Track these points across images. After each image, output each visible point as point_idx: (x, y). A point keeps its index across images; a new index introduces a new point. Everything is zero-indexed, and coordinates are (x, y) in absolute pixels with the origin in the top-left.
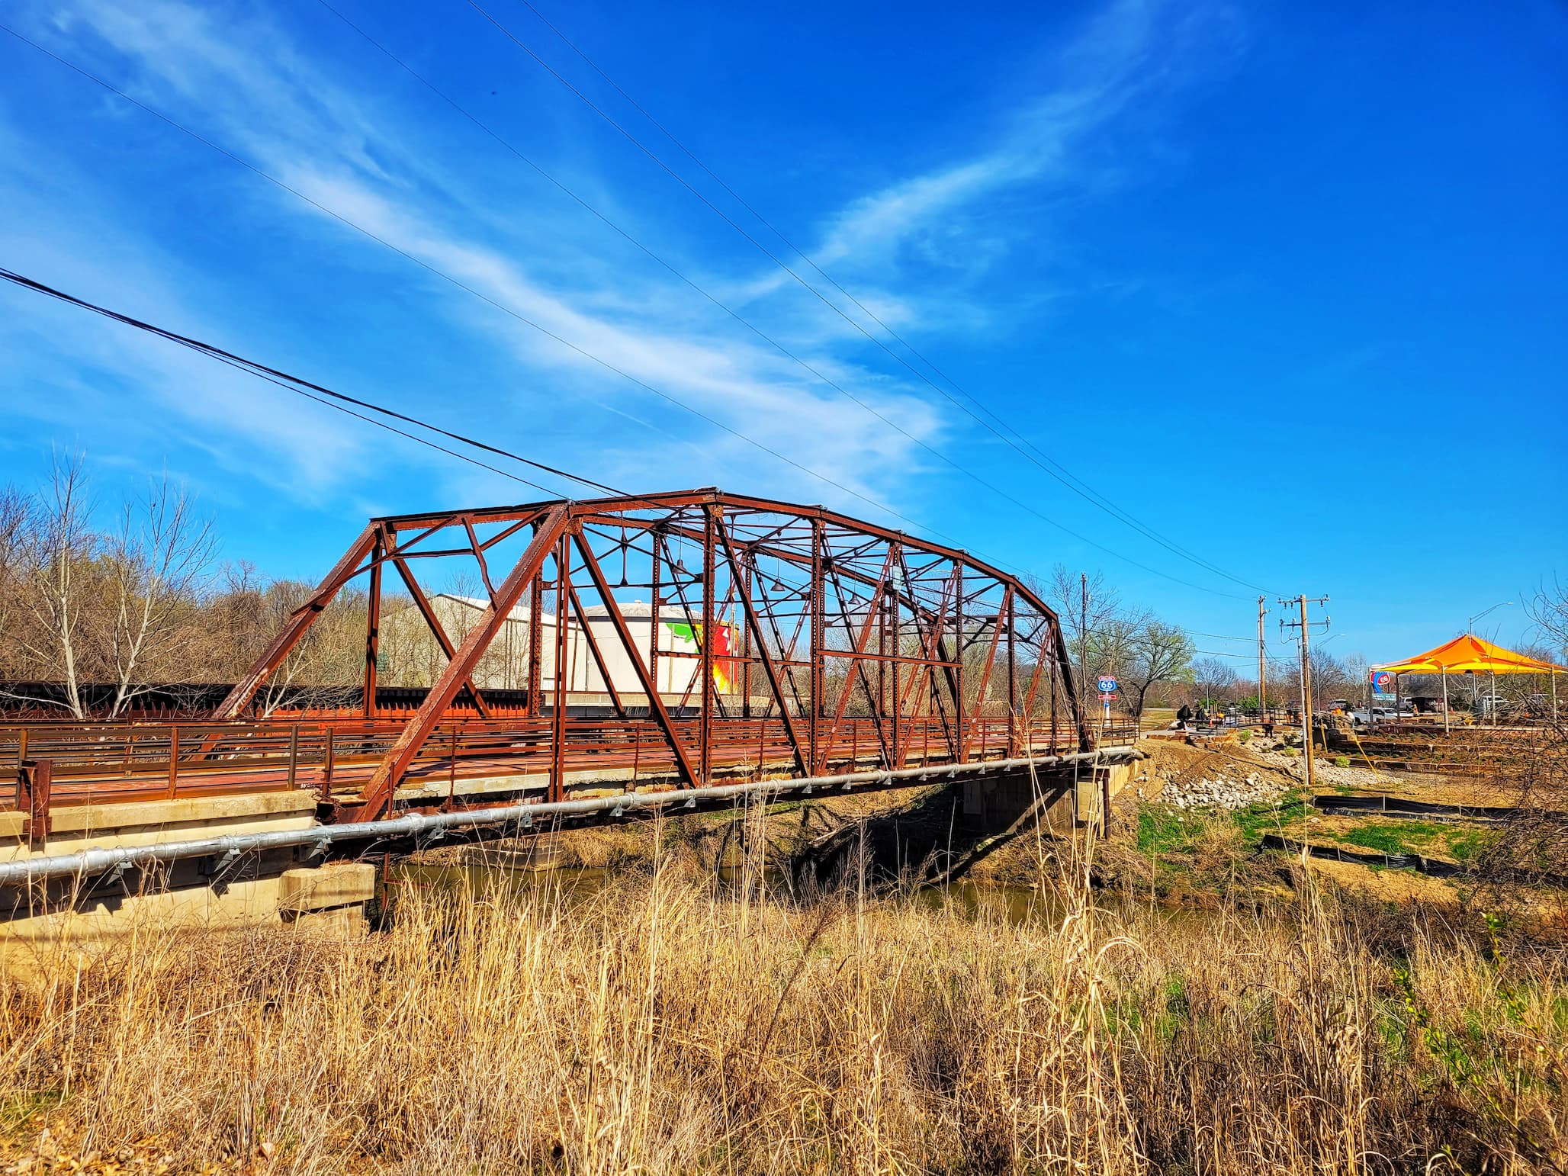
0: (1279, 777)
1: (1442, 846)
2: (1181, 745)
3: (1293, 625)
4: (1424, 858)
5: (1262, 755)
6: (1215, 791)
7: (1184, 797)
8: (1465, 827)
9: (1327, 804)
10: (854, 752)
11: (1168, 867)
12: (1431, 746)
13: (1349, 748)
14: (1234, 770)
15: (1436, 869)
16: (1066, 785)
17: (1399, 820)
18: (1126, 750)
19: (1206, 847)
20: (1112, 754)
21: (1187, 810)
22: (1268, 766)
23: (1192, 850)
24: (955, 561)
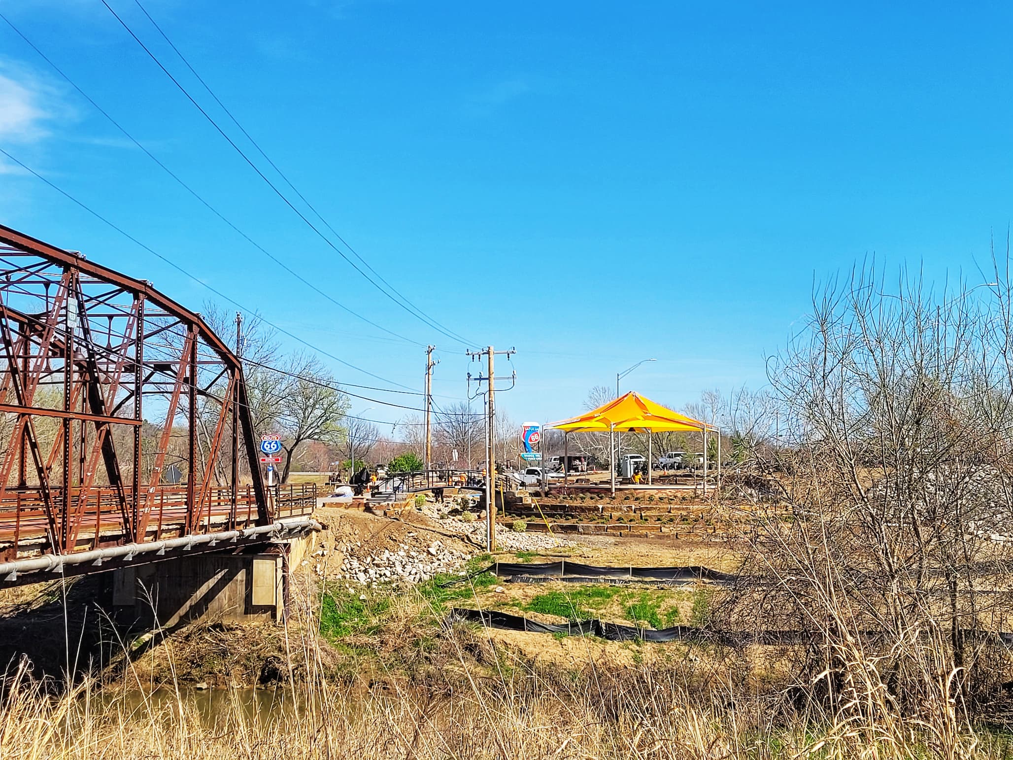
0: (459, 545)
1: (617, 609)
2: (359, 513)
3: (480, 379)
4: (603, 622)
5: (441, 521)
6: (397, 563)
7: (366, 571)
8: (636, 588)
9: (510, 571)
10: (16, 534)
11: (353, 653)
12: (600, 507)
13: (524, 511)
14: (416, 539)
15: (611, 633)
16: (240, 565)
17: (577, 584)
18: (303, 520)
19: (392, 625)
20: (292, 526)
21: (369, 586)
22: (449, 533)
23: (377, 631)
24: (136, 294)
